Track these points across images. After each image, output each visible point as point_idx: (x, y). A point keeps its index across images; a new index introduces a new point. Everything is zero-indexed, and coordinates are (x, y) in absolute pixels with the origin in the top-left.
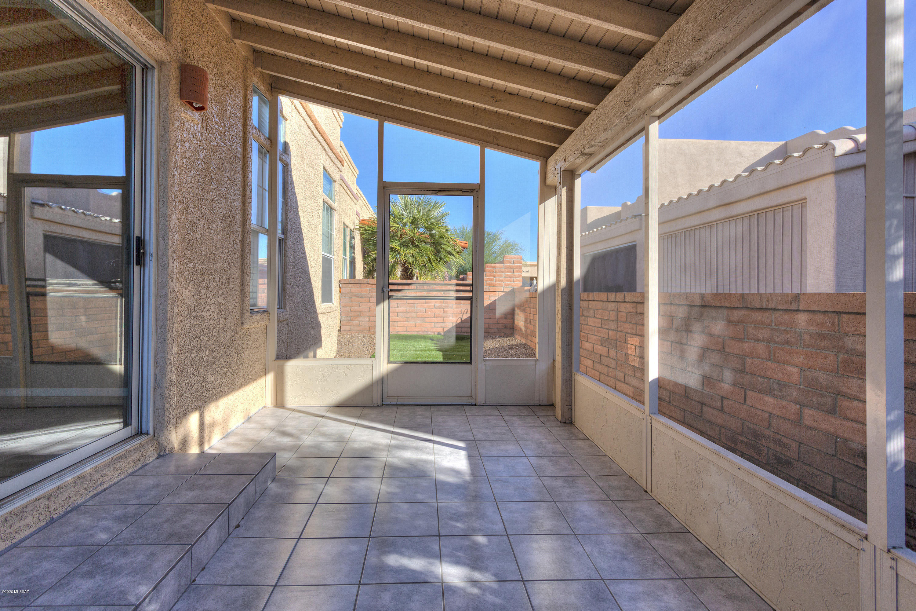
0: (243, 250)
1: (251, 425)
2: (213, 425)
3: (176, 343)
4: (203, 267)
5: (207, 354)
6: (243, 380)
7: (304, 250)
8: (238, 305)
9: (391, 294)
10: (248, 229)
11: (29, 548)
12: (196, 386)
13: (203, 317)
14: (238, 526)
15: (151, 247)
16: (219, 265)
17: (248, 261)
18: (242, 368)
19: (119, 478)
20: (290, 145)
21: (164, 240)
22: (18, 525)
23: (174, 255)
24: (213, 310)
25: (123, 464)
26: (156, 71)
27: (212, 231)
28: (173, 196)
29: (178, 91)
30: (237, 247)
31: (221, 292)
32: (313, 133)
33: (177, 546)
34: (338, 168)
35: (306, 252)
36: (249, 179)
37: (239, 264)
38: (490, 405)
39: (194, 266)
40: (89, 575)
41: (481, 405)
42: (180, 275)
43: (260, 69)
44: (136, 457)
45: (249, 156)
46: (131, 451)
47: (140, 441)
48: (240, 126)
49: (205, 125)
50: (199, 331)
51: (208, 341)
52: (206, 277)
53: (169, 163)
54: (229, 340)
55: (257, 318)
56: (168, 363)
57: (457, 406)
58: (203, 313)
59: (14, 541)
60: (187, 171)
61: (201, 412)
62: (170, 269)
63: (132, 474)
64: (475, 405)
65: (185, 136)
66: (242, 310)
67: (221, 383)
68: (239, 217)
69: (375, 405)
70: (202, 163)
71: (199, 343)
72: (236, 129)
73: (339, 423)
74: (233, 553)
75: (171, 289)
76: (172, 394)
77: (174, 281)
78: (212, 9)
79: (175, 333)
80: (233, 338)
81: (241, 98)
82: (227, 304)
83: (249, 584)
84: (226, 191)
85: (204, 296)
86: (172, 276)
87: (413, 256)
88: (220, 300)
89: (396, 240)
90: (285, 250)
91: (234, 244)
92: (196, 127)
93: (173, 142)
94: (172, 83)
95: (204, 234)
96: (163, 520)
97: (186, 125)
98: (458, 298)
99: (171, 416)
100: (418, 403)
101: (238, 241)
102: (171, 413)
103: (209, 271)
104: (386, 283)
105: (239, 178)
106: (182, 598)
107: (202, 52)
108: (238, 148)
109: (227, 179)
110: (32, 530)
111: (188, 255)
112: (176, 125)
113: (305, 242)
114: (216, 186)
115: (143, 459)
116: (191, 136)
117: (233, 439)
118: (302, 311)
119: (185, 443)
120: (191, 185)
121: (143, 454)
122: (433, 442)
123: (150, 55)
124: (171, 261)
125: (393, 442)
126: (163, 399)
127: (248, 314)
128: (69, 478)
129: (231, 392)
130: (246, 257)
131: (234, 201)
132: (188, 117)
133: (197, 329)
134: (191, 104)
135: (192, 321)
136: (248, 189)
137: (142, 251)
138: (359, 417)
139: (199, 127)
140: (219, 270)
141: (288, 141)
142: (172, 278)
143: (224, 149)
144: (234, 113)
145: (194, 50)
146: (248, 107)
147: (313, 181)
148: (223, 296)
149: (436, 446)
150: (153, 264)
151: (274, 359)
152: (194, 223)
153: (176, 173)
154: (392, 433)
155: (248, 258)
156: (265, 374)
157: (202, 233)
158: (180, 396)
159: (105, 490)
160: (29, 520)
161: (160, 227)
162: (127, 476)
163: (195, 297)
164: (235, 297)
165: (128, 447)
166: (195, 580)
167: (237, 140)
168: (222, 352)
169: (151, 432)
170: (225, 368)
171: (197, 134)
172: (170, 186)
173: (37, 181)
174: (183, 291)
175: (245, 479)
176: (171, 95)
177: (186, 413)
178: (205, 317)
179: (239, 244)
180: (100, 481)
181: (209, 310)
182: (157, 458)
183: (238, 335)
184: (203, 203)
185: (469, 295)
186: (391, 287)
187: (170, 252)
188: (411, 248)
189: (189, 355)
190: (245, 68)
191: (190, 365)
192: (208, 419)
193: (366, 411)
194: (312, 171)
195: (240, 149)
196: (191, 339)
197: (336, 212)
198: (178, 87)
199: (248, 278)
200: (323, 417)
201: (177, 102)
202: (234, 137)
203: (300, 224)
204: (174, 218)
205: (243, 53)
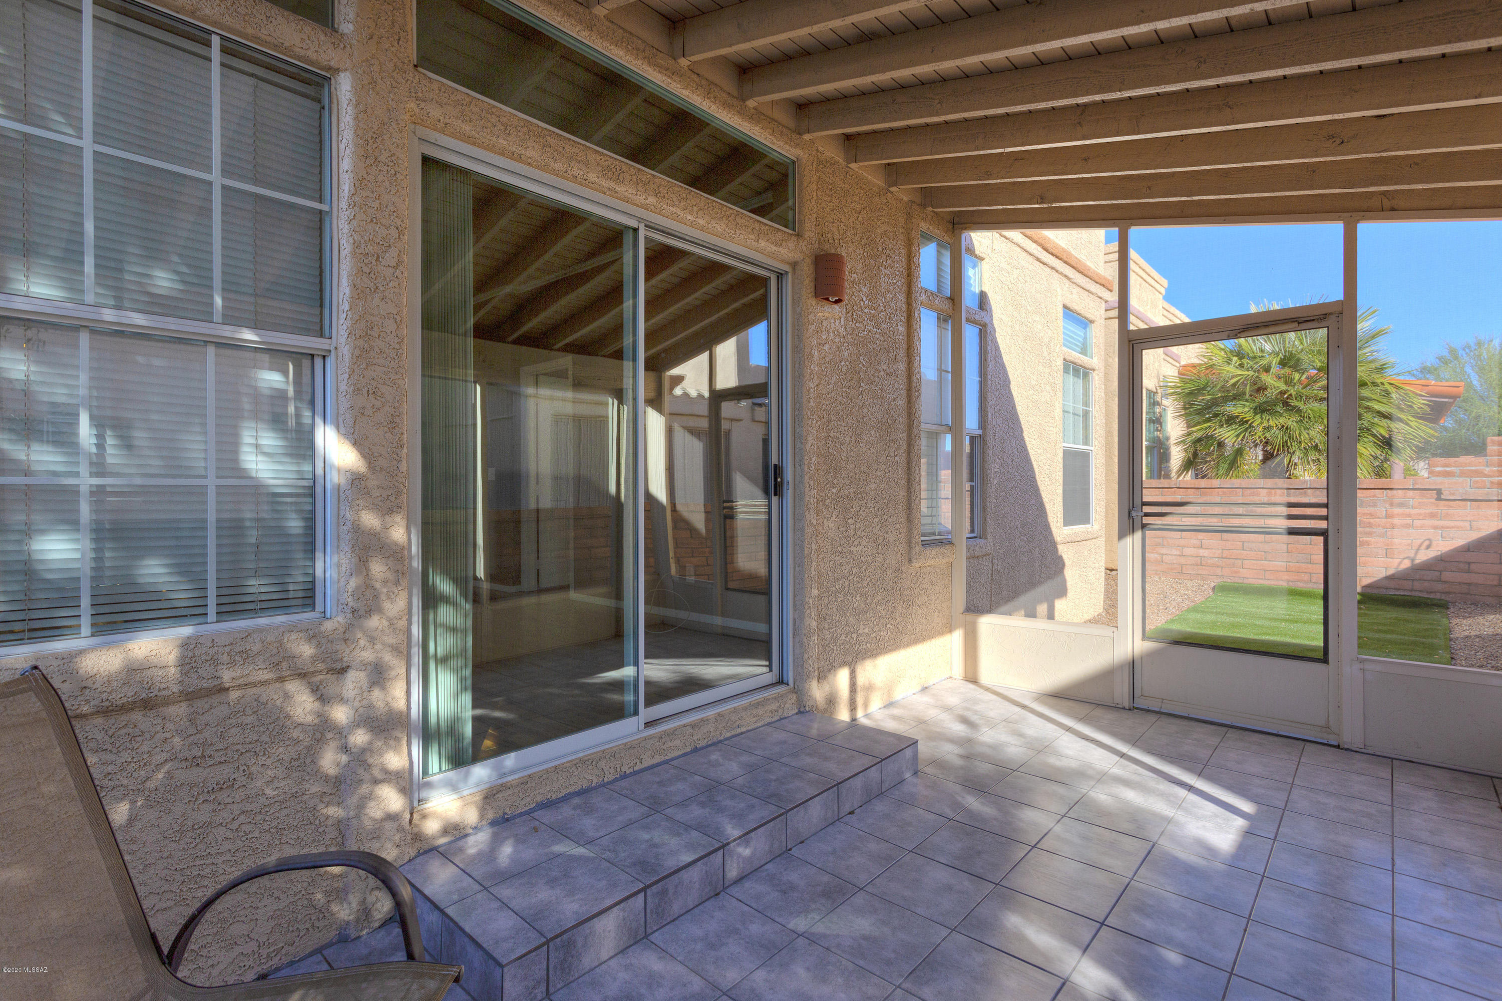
0: (909, 462)
1: (925, 699)
2: (870, 688)
3: (815, 585)
4: (851, 490)
5: (858, 599)
6: (913, 636)
7: (1024, 447)
8: (903, 535)
9: (1146, 520)
10: (915, 434)
11: (675, 767)
12: (843, 637)
13: (851, 552)
14: (852, 813)
15: (789, 474)
16: (873, 486)
17: (917, 477)
18: (910, 621)
19: (756, 725)
20: (990, 295)
21: (800, 466)
22: (670, 744)
23: (812, 483)
24: (865, 543)
25: (760, 711)
26: (790, 275)
27: (862, 445)
28: (809, 413)
29: (813, 289)
30: (901, 459)
31: (876, 520)
32: (1038, 260)
33: (773, 807)
34: (1101, 298)
35: (1029, 448)
36: (916, 364)
37: (903, 482)
38: (1377, 753)
39: (839, 491)
40: (702, 805)
41: (1352, 750)
42: (821, 504)
43: (930, 209)
44: (774, 706)
45: (916, 334)
46: (769, 699)
47: (779, 691)
48: (902, 297)
49: (850, 315)
50: (847, 570)
51: (859, 582)
52: (855, 503)
53: (804, 376)
54: (890, 583)
55: (934, 552)
56: (806, 608)
57: (1290, 740)
58: (852, 548)
59: (667, 758)
60: (827, 379)
61: (852, 668)
62: (807, 498)
63: (769, 724)
64: (1338, 747)
65: (824, 337)
66: (909, 542)
67: (879, 637)
68: (902, 420)
69: (1117, 706)
70: (847, 363)
71: (847, 584)
72: (896, 304)
73: (1043, 721)
74: (835, 839)
75: (808, 522)
76: (811, 643)
77: (812, 512)
78: (858, 168)
79: (813, 573)
80: (896, 579)
81: (903, 259)
82: (886, 535)
83: (837, 875)
84: (882, 390)
85: (853, 527)
86: (809, 506)
87: (1285, 429)
88: (875, 531)
89: (1247, 401)
90: (984, 452)
91: (895, 456)
92: (837, 322)
93: (807, 350)
94: (805, 283)
95: (851, 450)
96: (773, 777)
97: (825, 324)
98: (1292, 532)
99: (811, 669)
100: (1204, 718)
101: (902, 451)
102: (812, 664)
103: (859, 496)
104: (1138, 502)
105: (902, 366)
106: (774, 861)
107: (844, 228)
108: (900, 328)
109: (882, 373)
110: (680, 753)
111: (830, 479)
112: (811, 330)
113: (1026, 434)
114: (867, 387)
115: (780, 711)
116: (832, 335)
117: (896, 711)
118: (1022, 540)
119: (831, 701)
120: (833, 394)
121: (780, 705)
122: (1190, 788)
123: (782, 261)
124: (807, 489)
125: (1116, 771)
126: (802, 647)
127: (918, 548)
128: (711, 713)
129: (895, 650)
130: (913, 471)
131: (895, 399)
132: (826, 314)
133: (843, 568)
134: (827, 299)
135: (837, 558)
136: (914, 379)
137: (779, 480)
138: (1082, 719)
139: (842, 320)
140: (873, 493)
141: (985, 289)
142: (809, 509)
143: (877, 336)
144: (892, 284)
145: (834, 229)
146: (913, 267)
147: (1042, 334)
148: (880, 525)
149: (1192, 797)
150: (790, 492)
151: (962, 612)
152: (838, 438)
153: (811, 385)
154: (1123, 755)
155: (917, 472)
156: (951, 631)
157: (849, 448)
158: (824, 647)
159: (742, 733)
160: (677, 742)
161: (797, 451)
162: (764, 725)
163: (841, 529)
164: (898, 526)
165: (766, 694)
166: (790, 849)
167: (897, 318)
168: (879, 598)
169: (791, 682)
170: (885, 619)
171: (840, 330)
172: (805, 402)
173: (729, 395)
174: (825, 522)
175: (867, 761)
176: (805, 297)
177: (832, 668)
178: (855, 552)
179: (904, 455)
180: (737, 723)
181: (859, 544)
182: (797, 714)
183: (904, 576)
184: (849, 412)
185: (1323, 525)
186: (1146, 509)
187: (806, 478)
188: (1281, 415)
189: (834, 599)
190: (909, 216)
191: (835, 611)
192: (861, 680)
193: (1099, 712)
194: (1038, 319)
195: (902, 329)
196: (836, 580)
197: (1096, 372)
198: (812, 284)
199: (917, 499)
200: (1024, 707)
201: (813, 301)
202: (892, 316)
203: (1014, 407)
204: (810, 438)
205: (905, 199)
